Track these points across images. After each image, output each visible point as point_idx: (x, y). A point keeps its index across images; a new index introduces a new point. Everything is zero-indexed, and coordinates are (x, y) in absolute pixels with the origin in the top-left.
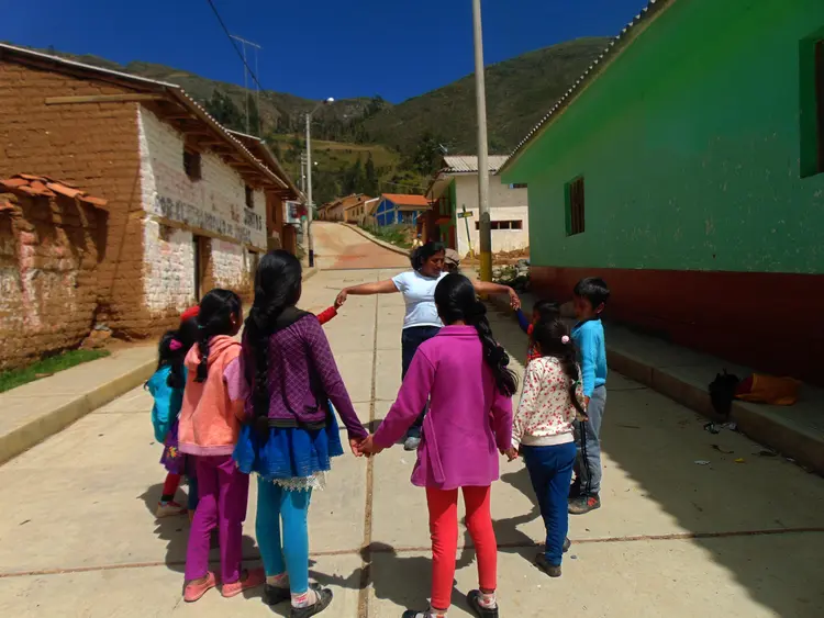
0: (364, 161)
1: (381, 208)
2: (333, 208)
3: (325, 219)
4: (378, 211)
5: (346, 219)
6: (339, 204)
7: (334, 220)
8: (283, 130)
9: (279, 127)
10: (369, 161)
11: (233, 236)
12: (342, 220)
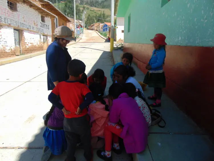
0: (102, 13)
1: (104, 27)
2: (92, 26)
3: (90, 29)
4: (103, 27)
5: (95, 29)
6: (94, 25)
7: (92, 30)
8: (82, 4)
9: (81, 3)
10: (103, 13)
11: (35, 30)
12: (94, 30)
